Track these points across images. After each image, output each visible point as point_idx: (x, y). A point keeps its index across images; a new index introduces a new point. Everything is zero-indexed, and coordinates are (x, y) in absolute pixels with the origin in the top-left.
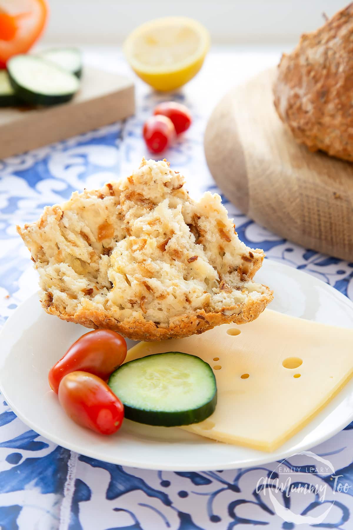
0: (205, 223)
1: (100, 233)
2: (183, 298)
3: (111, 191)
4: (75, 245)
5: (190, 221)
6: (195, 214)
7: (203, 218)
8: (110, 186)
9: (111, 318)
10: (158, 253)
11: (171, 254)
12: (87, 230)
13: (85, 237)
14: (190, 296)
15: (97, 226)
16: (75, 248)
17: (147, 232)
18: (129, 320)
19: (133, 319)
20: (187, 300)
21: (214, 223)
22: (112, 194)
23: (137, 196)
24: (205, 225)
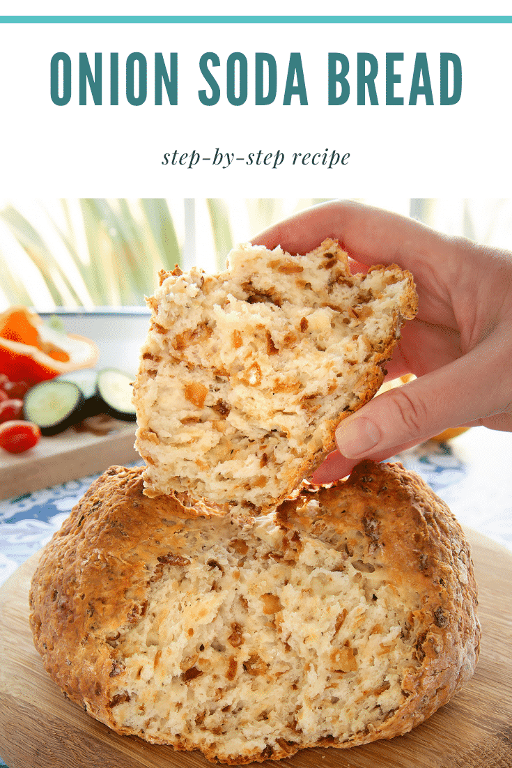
0: (262, 281)
1: (194, 402)
2: (347, 366)
3: (154, 359)
4: (196, 439)
5: (246, 296)
6: (242, 285)
7: (254, 279)
8: (147, 356)
9: (315, 456)
10: (274, 359)
11: (286, 346)
12: (184, 415)
13: (190, 420)
14: (350, 357)
15: (183, 399)
16: (201, 442)
17: (246, 355)
18: (325, 438)
19: (327, 432)
20: (352, 363)
21: (269, 271)
22: (158, 360)
23: (185, 337)
24: (265, 283)
